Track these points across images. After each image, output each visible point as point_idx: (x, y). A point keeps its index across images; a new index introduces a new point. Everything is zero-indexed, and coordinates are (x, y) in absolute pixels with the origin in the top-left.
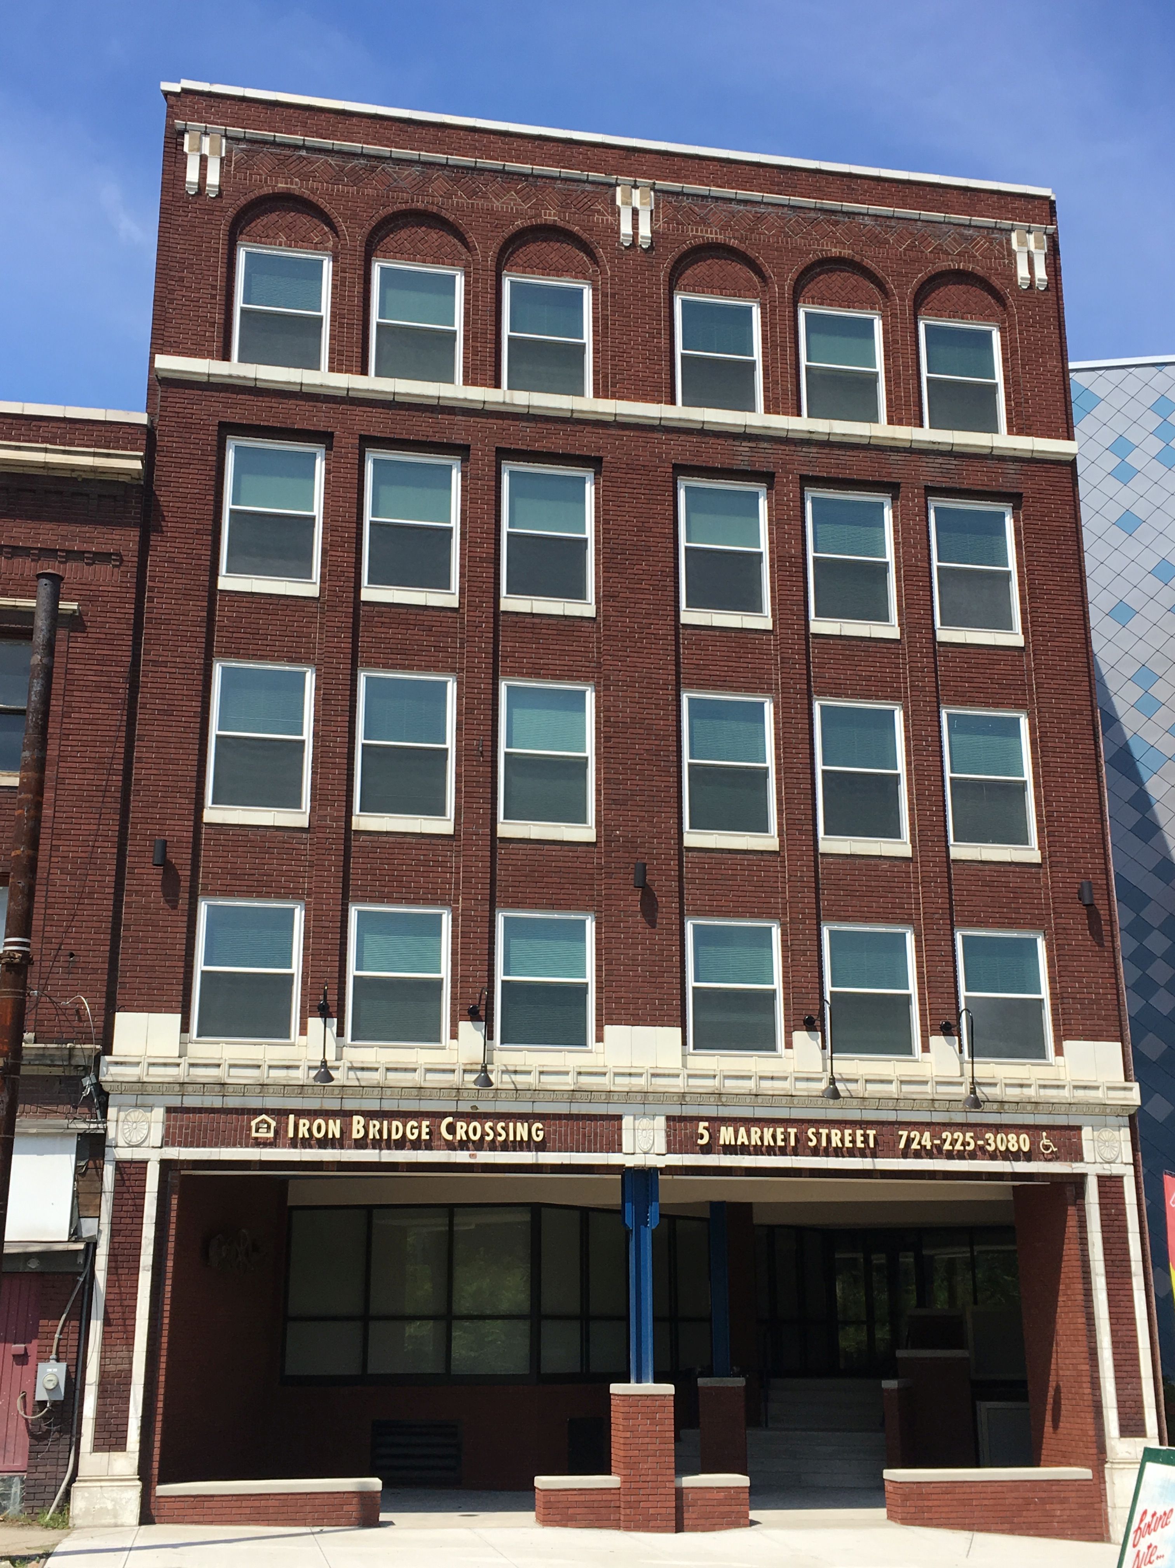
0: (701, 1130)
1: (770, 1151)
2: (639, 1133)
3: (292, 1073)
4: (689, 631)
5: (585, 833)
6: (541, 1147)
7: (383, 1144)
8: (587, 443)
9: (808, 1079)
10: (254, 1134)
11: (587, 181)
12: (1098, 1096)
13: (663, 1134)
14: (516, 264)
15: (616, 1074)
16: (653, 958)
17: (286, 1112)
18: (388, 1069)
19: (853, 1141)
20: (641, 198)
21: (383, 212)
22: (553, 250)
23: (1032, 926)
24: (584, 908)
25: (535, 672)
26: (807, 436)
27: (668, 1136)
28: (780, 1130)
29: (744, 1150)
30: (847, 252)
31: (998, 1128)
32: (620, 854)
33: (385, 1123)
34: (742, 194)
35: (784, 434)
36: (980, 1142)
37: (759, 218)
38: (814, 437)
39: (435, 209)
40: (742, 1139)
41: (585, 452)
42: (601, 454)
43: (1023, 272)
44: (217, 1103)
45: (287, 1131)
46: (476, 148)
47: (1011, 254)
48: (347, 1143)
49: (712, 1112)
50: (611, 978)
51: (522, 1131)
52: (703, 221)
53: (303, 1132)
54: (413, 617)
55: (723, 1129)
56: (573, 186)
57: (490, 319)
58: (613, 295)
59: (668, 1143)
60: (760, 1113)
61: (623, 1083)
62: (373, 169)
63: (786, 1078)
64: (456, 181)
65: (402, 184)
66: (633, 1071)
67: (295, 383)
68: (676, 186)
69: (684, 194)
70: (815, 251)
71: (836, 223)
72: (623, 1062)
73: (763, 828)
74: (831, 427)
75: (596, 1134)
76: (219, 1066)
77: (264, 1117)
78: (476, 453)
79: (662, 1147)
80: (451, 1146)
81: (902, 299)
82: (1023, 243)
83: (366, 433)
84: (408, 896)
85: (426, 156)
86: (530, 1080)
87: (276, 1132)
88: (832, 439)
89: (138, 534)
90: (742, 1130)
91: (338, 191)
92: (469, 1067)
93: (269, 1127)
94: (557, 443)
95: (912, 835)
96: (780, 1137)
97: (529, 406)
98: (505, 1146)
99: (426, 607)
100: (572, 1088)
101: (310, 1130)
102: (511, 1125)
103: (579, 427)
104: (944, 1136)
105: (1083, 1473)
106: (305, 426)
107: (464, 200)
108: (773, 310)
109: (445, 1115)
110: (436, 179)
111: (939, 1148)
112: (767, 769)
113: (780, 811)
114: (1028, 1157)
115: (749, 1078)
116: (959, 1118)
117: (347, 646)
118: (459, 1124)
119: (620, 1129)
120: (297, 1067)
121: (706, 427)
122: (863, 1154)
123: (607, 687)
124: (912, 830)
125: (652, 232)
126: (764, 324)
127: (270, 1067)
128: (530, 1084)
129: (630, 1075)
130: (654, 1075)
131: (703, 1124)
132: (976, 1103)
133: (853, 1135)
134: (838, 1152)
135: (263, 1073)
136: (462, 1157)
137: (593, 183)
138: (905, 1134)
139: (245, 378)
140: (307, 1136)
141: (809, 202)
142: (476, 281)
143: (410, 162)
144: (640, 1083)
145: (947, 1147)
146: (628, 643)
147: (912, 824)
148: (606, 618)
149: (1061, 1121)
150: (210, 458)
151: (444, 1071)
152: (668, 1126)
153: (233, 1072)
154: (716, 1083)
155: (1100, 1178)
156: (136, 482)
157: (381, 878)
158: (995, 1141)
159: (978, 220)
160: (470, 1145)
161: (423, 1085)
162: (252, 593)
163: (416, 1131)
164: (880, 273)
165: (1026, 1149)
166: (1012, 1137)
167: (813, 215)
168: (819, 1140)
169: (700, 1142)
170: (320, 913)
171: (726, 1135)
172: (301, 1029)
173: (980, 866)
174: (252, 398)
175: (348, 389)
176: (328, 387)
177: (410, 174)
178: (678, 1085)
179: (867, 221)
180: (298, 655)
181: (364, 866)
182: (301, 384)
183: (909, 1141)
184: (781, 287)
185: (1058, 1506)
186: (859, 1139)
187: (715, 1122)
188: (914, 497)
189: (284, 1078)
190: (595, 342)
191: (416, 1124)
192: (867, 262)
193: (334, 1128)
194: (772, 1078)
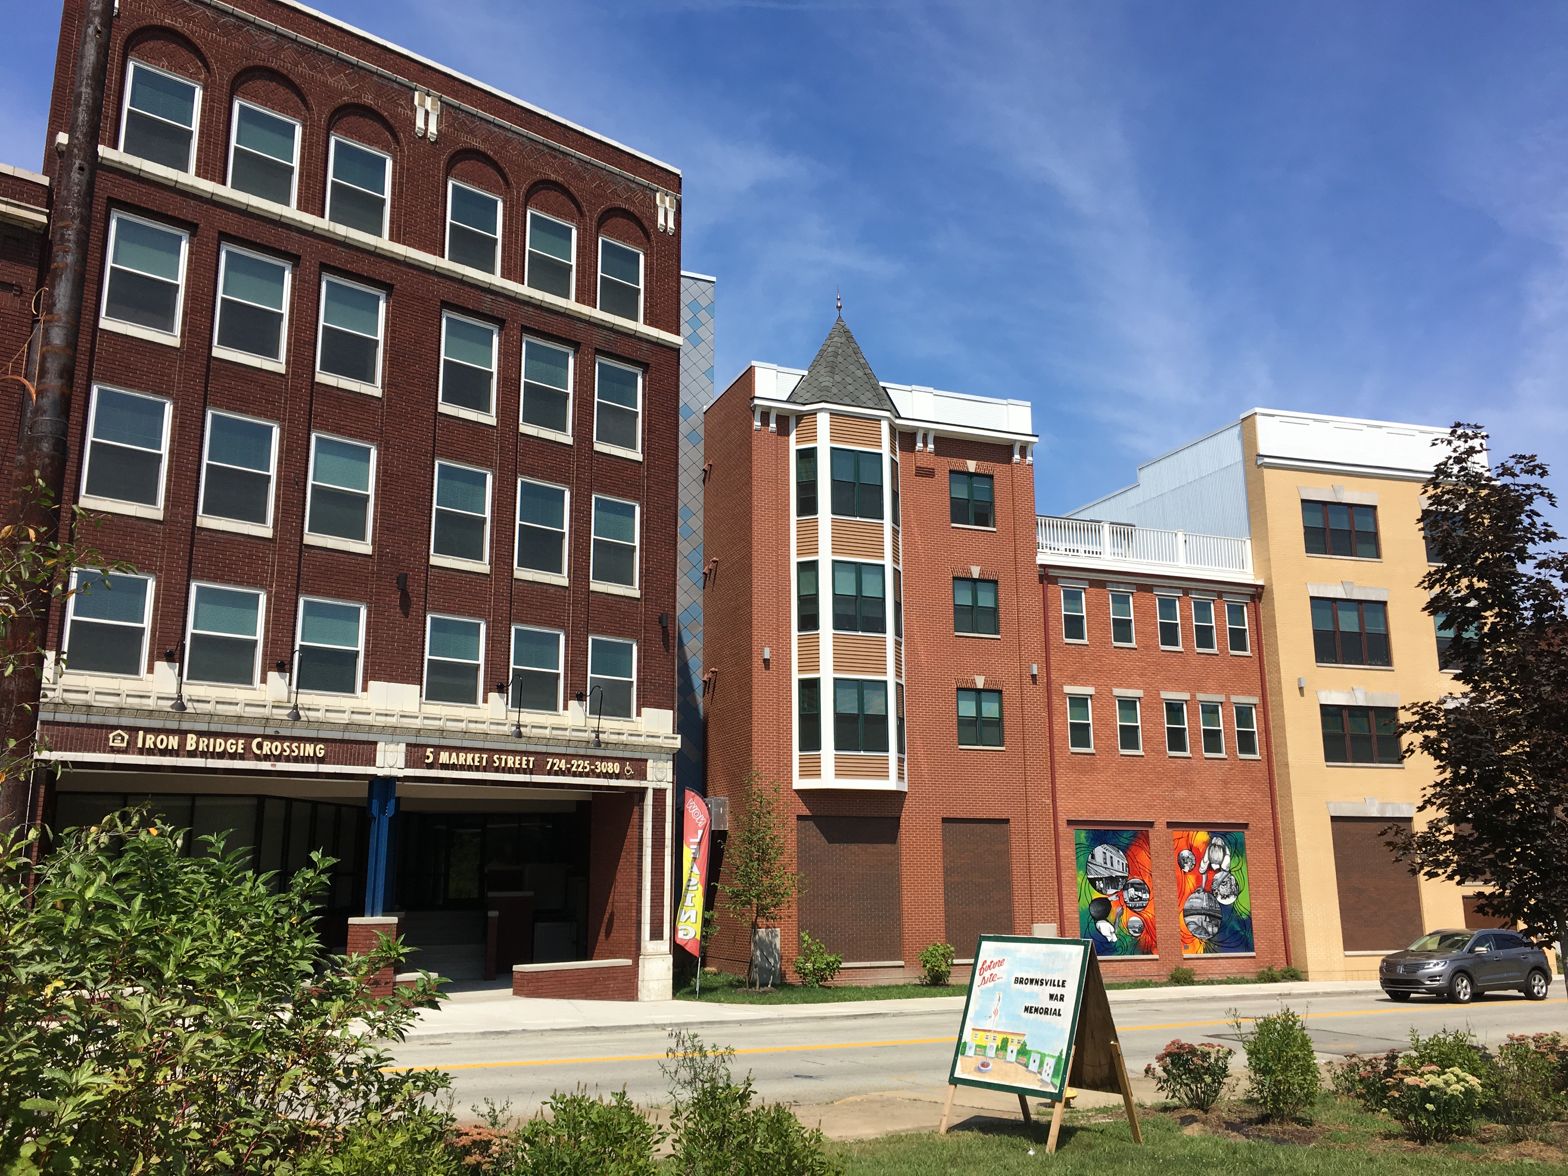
0: (428, 753)
1: (470, 768)
2: (388, 754)
3: (145, 701)
4: (443, 418)
5: (365, 547)
6: (321, 761)
7: (209, 755)
8: (384, 272)
9: (498, 724)
10: (111, 744)
11: (395, 81)
12: (659, 742)
13: (403, 755)
14: (341, 128)
15: (377, 714)
16: (405, 637)
17: (137, 729)
18: (217, 702)
19: (520, 764)
20: (432, 104)
21: (245, 63)
22: (370, 126)
23: (631, 636)
24: (360, 600)
25: (336, 430)
26: (528, 299)
27: (406, 756)
28: (477, 755)
29: (454, 767)
30: (560, 179)
31: (603, 759)
32: (389, 565)
33: (212, 740)
34: (498, 120)
35: (514, 295)
36: (593, 767)
37: (508, 141)
38: (533, 301)
39: (285, 72)
40: (454, 760)
41: (382, 278)
42: (393, 282)
43: (661, 220)
44: (83, 719)
45: (136, 743)
46: (317, 34)
47: (656, 207)
48: (181, 753)
49: (435, 742)
50: (377, 649)
51: (309, 749)
52: (471, 132)
53: (149, 743)
54: (250, 375)
55: (442, 753)
56: (385, 82)
57: (320, 164)
58: (408, 170)
59: (406, 761)
60: (466, 744)
61: (381, 721)
62: (240, 28)
63: (484, 722)
64: (302, 54)
65: (262, 46)
66: (388, 712)
67: (171, 180)
68: (455, 102)
69: (460, 110)
70: (541, 173)
71: (555, 157)
72: (382, 707)
73: (480, 558)
74: (543, 296)
75: (359, 753)
76: (87, 692)
77: (119, 731)
78: (306, 262)
79: (402, 763)
80: (258, 758)
81: (591, 220)
82: (663, 201)
83: (224, 230)
84: (235, 579)
85: (281, 29)
86: (319, 715)
87: (128, 743)
88: (543, 304)
89: (36, 272)
90: (454, 754)
91: (212, 37)
92: (276, 704)
93: (123, 739)
94: (364, 268)
95: (569, 572)
96: (477, 759)
97: (346, 237)
98: (297, 760)
99: (261, 370)
100: (347, 722)
101: (155, 743)
102: (302, 745)
103: (380, 260)
104: (573, 762)
105: (628, 962)
106: (176, 214)
107: (307, 71)
108: (512, 206)
109: (255, 736)
110: (287, 49)
111: (569, 770)
112: (485, 518)
113: (491, 548)
114: (617, 776)
115: (462, 721)
116: (582, 752)
117: (200, 388)
118: (265, 743)
119: (375, 750)
120: (149, 697)
121: (465, 279)
122: (525, 772)
123: (386, 449)
124: (569, 569)
125: (438, 131)
126: (504, 215)
127: (128, 696)
128: (318, 718)
129: (386, 715)
130: (402, 716)
131: (429, 750)
132: (598, 744)
133: (521, 760)
134: (511, 770)
135: (122, 700)
136: (266, 766)
137: (399, 83)
138: (551, 760)
139: (132, 167)
140: (152, 747)
141: (540, 138)
142: (312, 134)
143: (268, 30)
144: (392, 721)
145: (574, 769)
146: (402, 420)
147: (569, 566)
148: (389, 400)
149: (637, 755)
150: (99, 224)
151: (258, 706)
152: (407, 750)
153: (98, 697)
154: (441, 723)
155: (654, 789)
156: (36, 231)
157: (216, 564)
158: (602, 767)
159: (638, 179)
160: (272, 758)
161: (243, 714)
162: (126, 335)
163: (234, 747)
164: (579, 199)
165: (617, 772)
166: (610, 764)
167: (541, 147)
168: (500, 763)
169: (427, 761)
170: (170, 585)
171: (444, 757)
172: (148, 669)
173: (606, 597)
174: (135, 183)
175: (213, 194)
176: (198, 189)
177: (267, 40)
178: (417, 723)
179: (574, 161)
180: (161, 390)
181: (203, 554)
182: (176, 182)
183: (553, 765)
184: (518, 193)
185: (612, 982)
186: (524, 762)
187: (439, 748)
188: (588, 354)
189: (138, 704)
190: (393, 200)
191: (234, 742)
192: (572, 189)
193: (174, 742)
194: (476, 722)
